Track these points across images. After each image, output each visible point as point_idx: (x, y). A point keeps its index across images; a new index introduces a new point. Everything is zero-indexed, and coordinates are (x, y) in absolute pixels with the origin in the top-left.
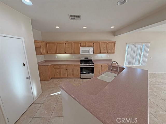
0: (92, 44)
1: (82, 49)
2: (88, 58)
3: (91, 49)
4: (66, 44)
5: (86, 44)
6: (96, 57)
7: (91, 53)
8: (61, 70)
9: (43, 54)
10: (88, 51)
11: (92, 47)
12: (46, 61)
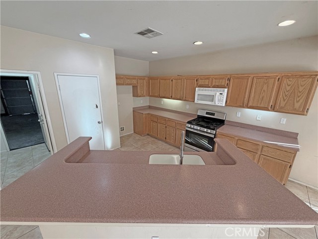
0: (224, 80)
1: (198, 91)
2: (213, 114)
3: (218, 94)
4: (174, 80)
5: (209, 82)
6: (239, 115)
7: (217, 104)
8: (159, 125)
9: (140, 96)
10: (212, 98)
11: (225, 88)
12: (150, 107)
